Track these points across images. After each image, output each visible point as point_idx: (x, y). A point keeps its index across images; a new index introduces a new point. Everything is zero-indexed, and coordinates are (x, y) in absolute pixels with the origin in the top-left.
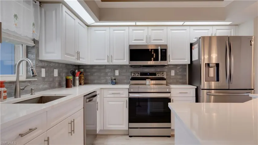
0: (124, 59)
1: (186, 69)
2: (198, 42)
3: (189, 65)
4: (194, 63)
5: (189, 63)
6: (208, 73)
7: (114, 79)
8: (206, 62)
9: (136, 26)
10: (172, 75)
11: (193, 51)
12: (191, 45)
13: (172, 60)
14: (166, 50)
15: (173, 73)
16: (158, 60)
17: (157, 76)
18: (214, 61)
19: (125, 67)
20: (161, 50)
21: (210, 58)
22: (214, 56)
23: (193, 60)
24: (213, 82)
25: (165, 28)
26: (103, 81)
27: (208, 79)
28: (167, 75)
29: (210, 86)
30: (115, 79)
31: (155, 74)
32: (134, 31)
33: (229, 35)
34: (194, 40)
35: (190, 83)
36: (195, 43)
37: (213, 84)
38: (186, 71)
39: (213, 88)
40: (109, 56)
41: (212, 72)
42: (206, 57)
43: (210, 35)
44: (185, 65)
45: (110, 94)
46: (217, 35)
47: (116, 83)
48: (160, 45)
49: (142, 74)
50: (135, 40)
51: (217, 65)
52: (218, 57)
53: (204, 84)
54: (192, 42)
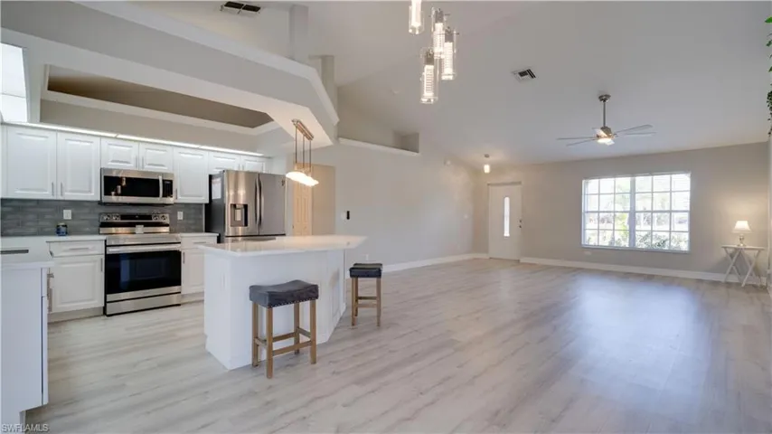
0: (90, 191)
1: (201, 210)
2: (221, 175)
3: (206, 205)
4: (213, 203)
5: (207, 202)
6: (234, 216)
7: (63, 226)
8: (231, 202)
9: (116, 138)
10: (179, 218)
11: (213, 185)
12: (211, 177)
13: (180, 196)
14: (171, 181)
15: (180, 216)
16: (158, 196)
17: (153, 221)
18: (242, 201)
19: (87, 204)
20: (164, 181)
21: (236, 195)
22: (242, 192)
23: (213, 198)
24: (240, 228)
25: (169, 148)
26: (32, 230)
27: (235, 224)
28: (170, 219)
29: (235, 231)
30: (66, 226)
31: (149, 217)
32: (111, 147)
33: (259, 170)
34: (215, 172)
35: (208, 229)
36: (217, 176)
37: (240, 230)
38: (201, 213)
39: (240, 234)
40: (55, 184)
41: (239, 215)
42: (232, 193)
43: (236, 169)
44: (201, 204)
45: (65, 251)
46: (246, 169)
47: (67, 233)
48: (162, 174)
49: (123, 217)
50: (113, 161)
51: (246, 207)
52: (247, 195)
53: (229, 230)
54: (212, 173)
